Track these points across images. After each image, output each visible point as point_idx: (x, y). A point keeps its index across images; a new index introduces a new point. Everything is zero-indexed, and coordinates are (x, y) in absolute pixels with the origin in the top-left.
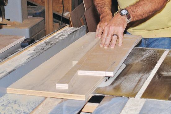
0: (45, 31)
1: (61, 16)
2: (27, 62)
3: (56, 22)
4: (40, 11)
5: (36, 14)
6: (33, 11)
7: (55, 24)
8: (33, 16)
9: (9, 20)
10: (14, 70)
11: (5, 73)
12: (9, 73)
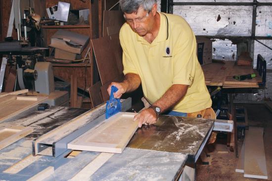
0: (70, 103)
1: (84, 90)
2: (87, 124)
3: (80, 96)
4: (66, 86)
5: (63, 88)
6: (61, 86)
7: (79, 97)
8: (60, 90)
9: (38, 92)
10: (77, 129)
11: (70, 132)
12: (74, 131)
